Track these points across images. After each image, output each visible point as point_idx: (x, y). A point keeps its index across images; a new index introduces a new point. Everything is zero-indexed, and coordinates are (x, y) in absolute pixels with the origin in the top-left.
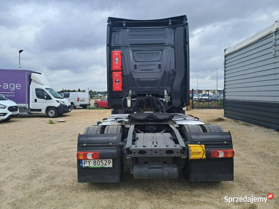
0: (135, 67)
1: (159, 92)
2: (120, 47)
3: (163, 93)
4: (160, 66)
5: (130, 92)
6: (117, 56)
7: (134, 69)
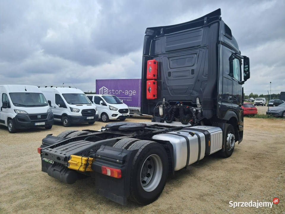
0: (169, 74)
1: (191, 100)
2: (157, 56)
3: (196, 102)
4: (193, 71)
5: (164, 100)
6: (150, 65)
7: (168, 77)
